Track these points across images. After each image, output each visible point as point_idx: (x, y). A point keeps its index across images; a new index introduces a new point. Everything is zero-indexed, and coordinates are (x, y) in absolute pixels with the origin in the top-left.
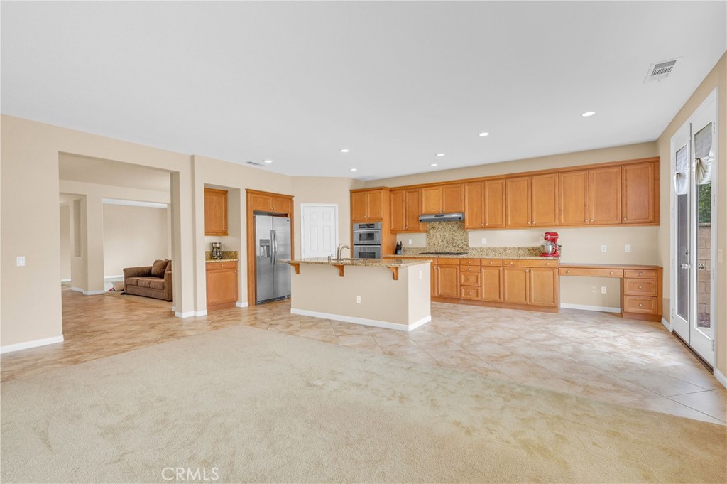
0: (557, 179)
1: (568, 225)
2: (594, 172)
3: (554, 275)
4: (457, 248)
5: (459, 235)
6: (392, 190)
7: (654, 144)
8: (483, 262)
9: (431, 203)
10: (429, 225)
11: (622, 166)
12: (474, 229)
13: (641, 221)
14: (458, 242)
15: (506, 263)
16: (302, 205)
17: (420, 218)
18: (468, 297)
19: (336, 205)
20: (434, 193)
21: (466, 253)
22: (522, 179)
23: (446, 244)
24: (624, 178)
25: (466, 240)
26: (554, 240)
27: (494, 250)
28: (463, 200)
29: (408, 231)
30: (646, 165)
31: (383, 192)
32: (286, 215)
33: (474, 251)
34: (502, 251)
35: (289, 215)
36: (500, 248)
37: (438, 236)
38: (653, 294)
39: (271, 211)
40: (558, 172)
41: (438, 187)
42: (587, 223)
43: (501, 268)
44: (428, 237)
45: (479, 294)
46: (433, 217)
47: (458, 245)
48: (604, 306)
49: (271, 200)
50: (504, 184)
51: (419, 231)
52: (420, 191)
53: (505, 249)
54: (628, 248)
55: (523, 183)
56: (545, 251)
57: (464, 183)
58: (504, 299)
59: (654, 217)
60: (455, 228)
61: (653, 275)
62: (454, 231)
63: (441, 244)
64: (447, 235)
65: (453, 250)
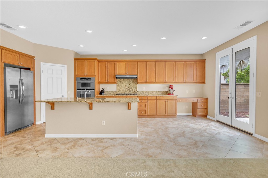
0: (175, 64)
1: (178, 83)
2: (187, 62)
3: (176, 102)
4: (132, 92)
5: (133, 85)
6: (99, 61)
7: (202, 55)
8: (148, 98)
9: (121, 70)
10: (118, 80)
11: (195, 61)
12: (142, 83)
13: (200, 82)
14: (132, 89)
15: (158, 98)
16: (42, 63)
17: (116, 76)
18: (141, 114)
19: (66, 66)
20: (123, 65)
21: (137, 94)
22: (162, 62)
23: (126, 90)
24: (196, 65)
25: (136, 88)
26: (172, 88)
27: (148, 92)
28: (137, 69)
29: (108, 83)
30: (202, 62)
31: (96, 61)
32: (29, 69)
33: (140, 93)
34: (152, 93)
35: (32, 69)
36: (151, 91)
37: (123, 85)
38: (205, 108)
39: (19, 65)
40: (175, 61)
41: (125, 62)
42: (184, 82)
43: (156, 100)
44: (118, 86)
45: (146, 113)
46: (123, 76)
47: (132, 90)
48: (187, 113)
49: (18, 57)
50: (155, 63)
51: (114, 83)
52: (115, 63)
53: (153, 92)
54: (194, 91)
55: (162, 64)
56: (170, 93)
57: (138, 61)
58: (157, 114)
59: (204, 81)
60: (131, 82)
61: (205, 101)
62: (131, 83)
63: (124, 89)
64: (127, 85)
65: (130, 93)
